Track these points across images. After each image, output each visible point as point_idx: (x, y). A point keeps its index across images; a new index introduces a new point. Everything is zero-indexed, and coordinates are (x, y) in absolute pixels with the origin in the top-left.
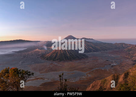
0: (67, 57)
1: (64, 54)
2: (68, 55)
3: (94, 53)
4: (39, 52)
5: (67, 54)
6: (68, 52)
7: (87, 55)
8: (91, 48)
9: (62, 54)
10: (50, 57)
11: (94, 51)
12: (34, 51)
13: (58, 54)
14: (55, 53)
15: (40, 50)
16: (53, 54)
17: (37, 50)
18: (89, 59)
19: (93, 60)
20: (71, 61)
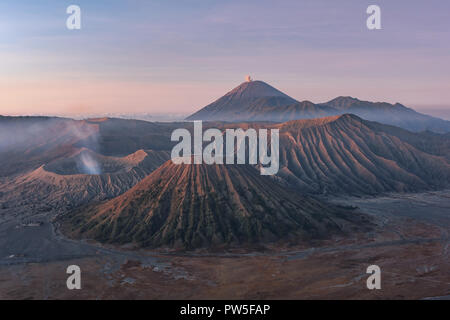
0: (235, 223)
1: (213, 206)
2: (242, 212)
3: (410, 196)
4: (49, 188)
5: (234, 206)
6: (242, 194)
7: (365, 211)
8: (392, 164)
9: (198, 199)
10: (120, 219)
11: (412, 188)
12: (20, 179)
13: (176, 207)
14: (155, 196)
15: (58, 178)
16: (141, 201)
17: (39, 173)
18: (379, 239)
19: (403, 242)
20: (262, 249)
